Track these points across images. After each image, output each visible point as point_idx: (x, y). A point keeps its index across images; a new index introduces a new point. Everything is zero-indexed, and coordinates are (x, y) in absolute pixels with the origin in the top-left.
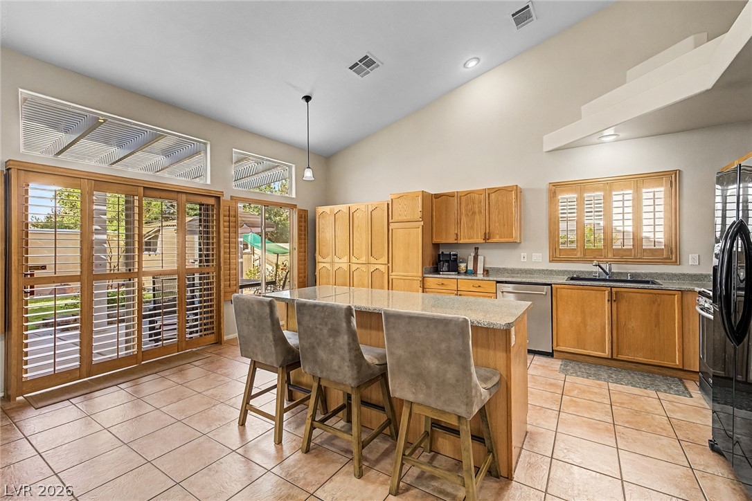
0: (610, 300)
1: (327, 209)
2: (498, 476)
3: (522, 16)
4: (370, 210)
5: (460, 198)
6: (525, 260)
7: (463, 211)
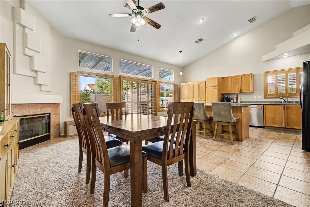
0: (284, 109)
1: (184, 84)
2: (239, 141)
3: (252, 20)
4: (199, 84)
5: (231, 79)
6: (255, 98)
7: (232, 82)
